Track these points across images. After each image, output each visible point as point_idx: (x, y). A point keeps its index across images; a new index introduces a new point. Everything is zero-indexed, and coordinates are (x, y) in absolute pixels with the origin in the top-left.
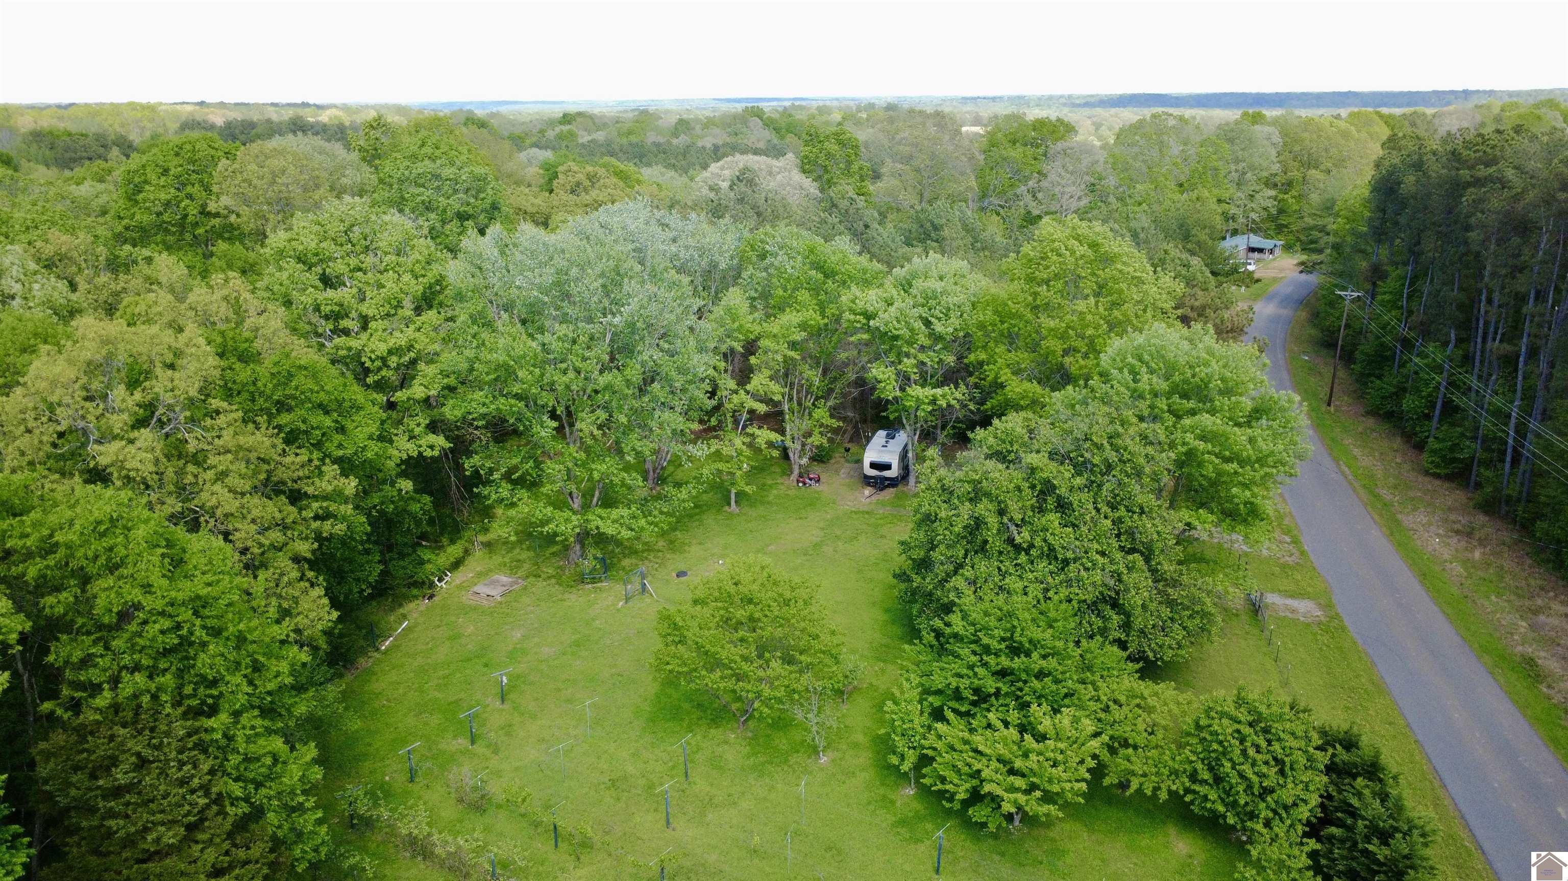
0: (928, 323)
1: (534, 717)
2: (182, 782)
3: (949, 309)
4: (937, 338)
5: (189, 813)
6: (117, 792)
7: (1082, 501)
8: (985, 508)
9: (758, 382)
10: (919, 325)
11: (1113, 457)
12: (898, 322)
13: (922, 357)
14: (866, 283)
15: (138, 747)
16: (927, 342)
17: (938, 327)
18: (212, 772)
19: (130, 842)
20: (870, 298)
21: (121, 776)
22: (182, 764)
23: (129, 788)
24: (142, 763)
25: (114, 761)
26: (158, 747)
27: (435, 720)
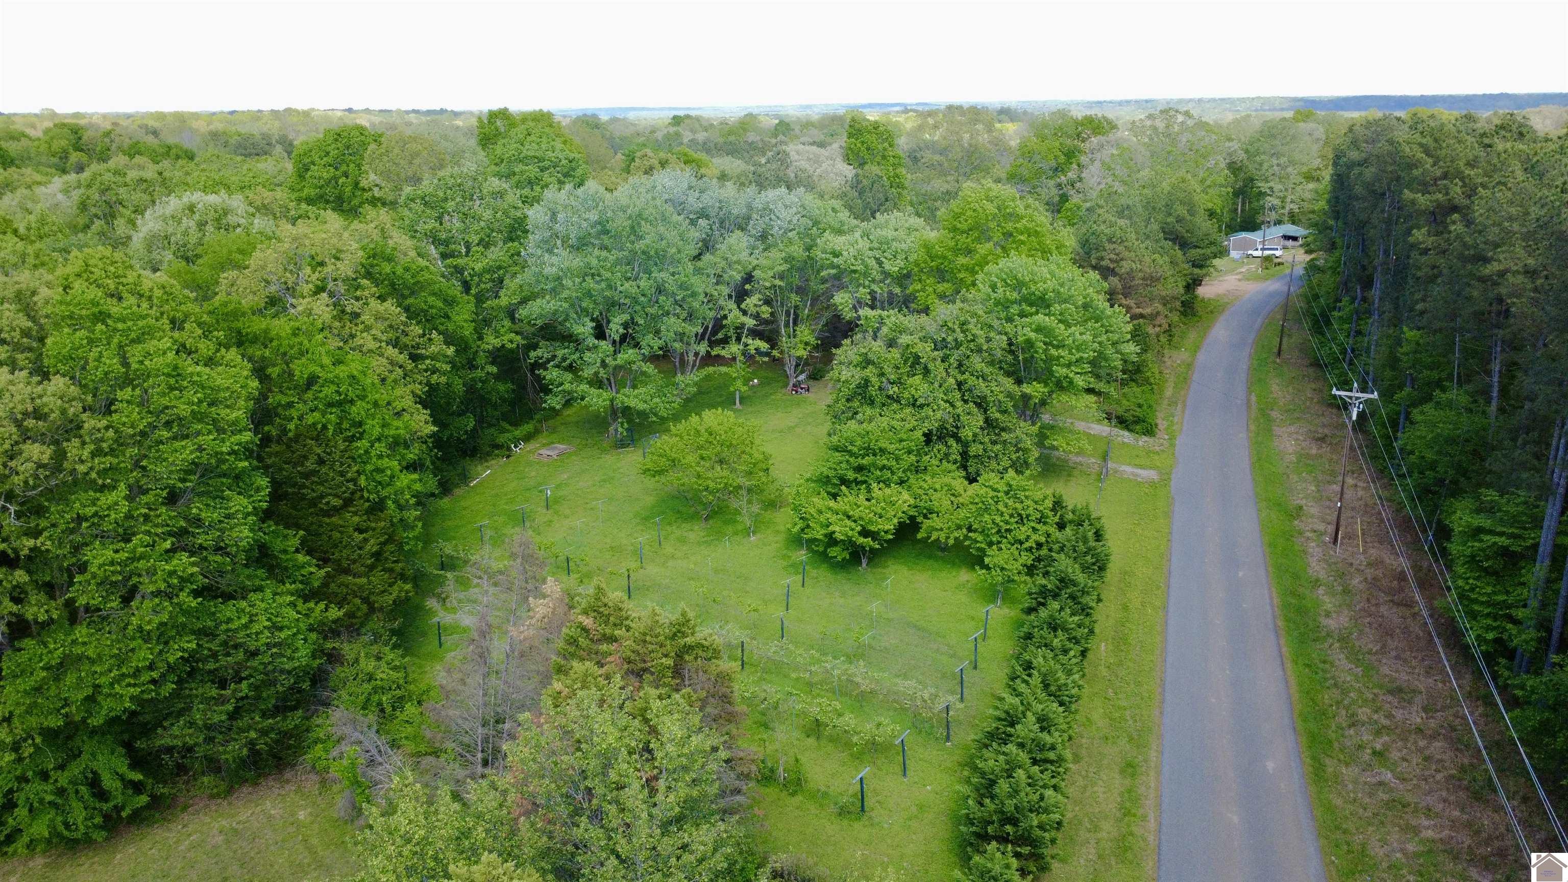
0: (880, 263)
1: (566, 517)
2: (342, 474)
3: (897, 252)
4: (887, 274)
5: (345, 492)
6: (307, 475)
7: (938, 369)
8: (870, 372)
9: (751, 302)
10: (872, 263)
11: (961, 337)
12: (856, 259)
13: (875, 287)
14: (839, 232)
15: (319, 451)
16: (879, 277)
17: (887, 266)
18: (358, 472)
19: (313, 503)
20: (838, 242)
21: (310, 465)
22: (342, 464)
23: (314, 473)
24: (321, 462)
25: (305, 457)
26: (329, 454)
27: (502, 519)
